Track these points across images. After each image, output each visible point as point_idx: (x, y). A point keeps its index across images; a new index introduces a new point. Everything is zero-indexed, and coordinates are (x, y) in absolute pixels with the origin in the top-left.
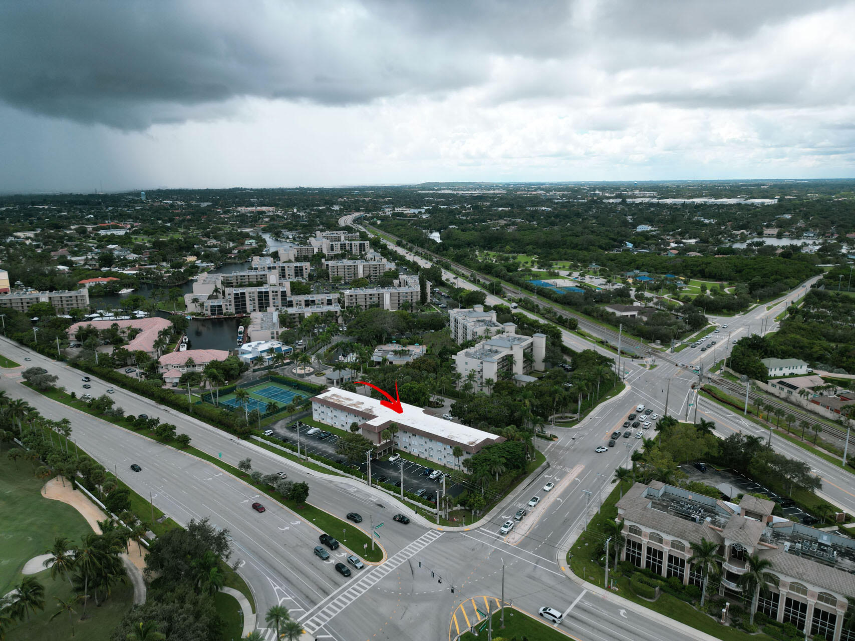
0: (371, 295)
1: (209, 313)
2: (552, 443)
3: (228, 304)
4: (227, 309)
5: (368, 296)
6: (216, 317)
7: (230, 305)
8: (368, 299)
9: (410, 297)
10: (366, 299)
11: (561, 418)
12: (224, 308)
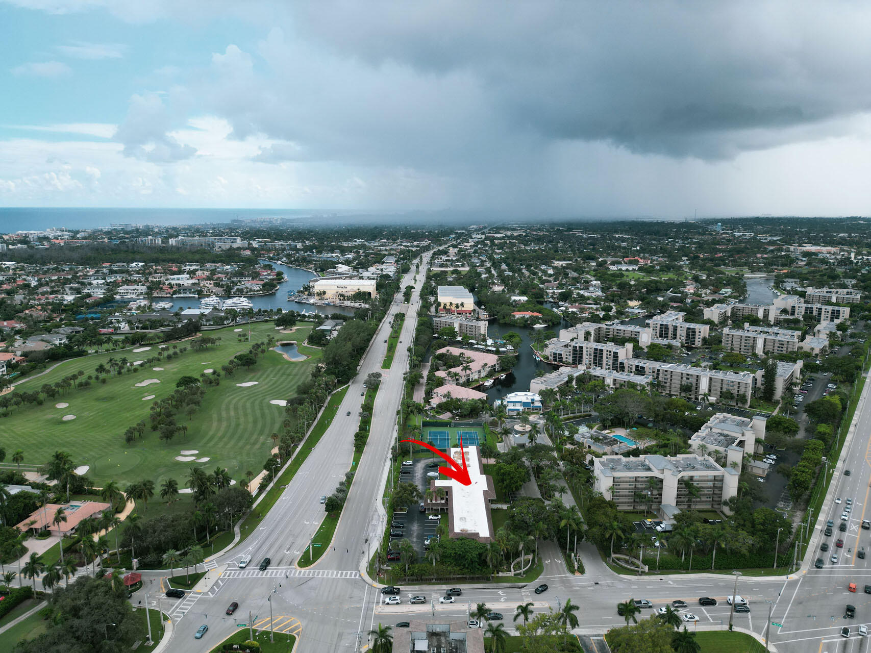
0: (688, 375)
1: (551, 358)
2: (569, 575)
3: (568, 354)
4: (567, 358)
5: (685, 375)
6: (555, 363)
7: (570, 355)
8: (684, 379)
9: (736, 388)
10: (682, 378)
11: (627, 562)
12: (564, 356)
